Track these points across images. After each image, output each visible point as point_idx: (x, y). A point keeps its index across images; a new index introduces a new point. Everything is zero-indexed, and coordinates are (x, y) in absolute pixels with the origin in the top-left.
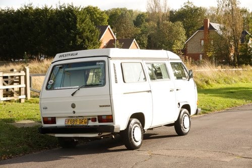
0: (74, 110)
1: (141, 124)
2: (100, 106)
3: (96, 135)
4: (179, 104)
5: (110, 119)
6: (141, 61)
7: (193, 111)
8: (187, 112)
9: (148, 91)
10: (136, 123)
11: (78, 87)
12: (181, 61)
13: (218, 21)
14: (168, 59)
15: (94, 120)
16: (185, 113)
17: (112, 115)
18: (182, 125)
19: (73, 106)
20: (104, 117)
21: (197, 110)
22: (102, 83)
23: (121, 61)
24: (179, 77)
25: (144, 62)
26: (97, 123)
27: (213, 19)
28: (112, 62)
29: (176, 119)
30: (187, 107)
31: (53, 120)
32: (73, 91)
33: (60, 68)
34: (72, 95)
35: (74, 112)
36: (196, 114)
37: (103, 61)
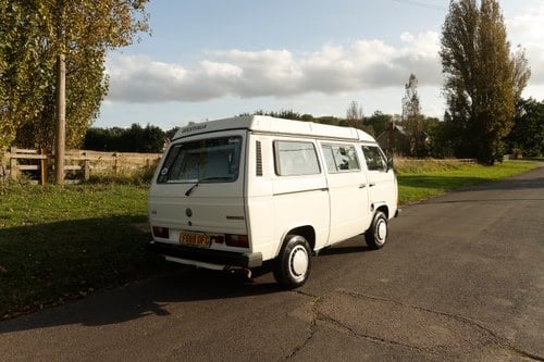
0: (190, 219)
1: (307, 244)
2: (228, 218)
3: (220, 268)
4: (372, 206)
5: (244, 241)
6: (314, 141)
7: (391, 214)
8: (384, 216)
9: (323, 190)
10: (299, 243)
11: (196, 181)
12: (376, 145)
13: (401, 124)
14: (357, 140)
15: (219, 239)
16: (380, 218)
17: (247, 236)
18: (376, 235)
19: (189, 213)
20: (236, 238)
21: (397, 212)
22: (233, 176)
23: (272, 138)
24: (372, 167)
25: (318, 144)
26: (224, 247)
27: (397, 123)
28: (253, 139)
29: (367, 227)
30: (384, 209)
31: (165, 233)
32: (188, 187)
33: (181, 149)
34: (188, 194)
35: (190, 224)
36: (396, 216)
37: (240, 137)
